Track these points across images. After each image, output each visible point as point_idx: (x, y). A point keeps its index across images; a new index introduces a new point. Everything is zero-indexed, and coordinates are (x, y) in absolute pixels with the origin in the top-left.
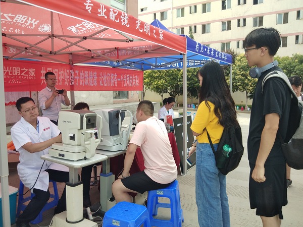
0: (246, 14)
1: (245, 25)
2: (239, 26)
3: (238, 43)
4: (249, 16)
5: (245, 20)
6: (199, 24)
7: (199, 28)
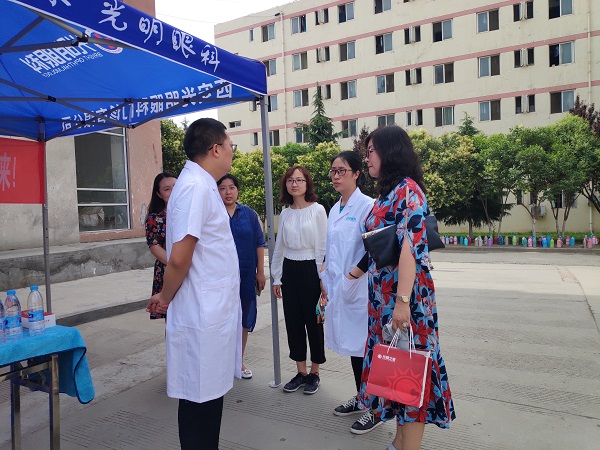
0: (421, 61)
1: (419, 81)
2: (408, 82)
3: (409, 115)
4: (427, 64)
5: (419, 72)
6: (335, 81)
7: (336, 90)
